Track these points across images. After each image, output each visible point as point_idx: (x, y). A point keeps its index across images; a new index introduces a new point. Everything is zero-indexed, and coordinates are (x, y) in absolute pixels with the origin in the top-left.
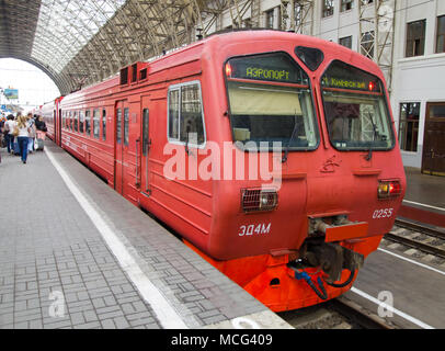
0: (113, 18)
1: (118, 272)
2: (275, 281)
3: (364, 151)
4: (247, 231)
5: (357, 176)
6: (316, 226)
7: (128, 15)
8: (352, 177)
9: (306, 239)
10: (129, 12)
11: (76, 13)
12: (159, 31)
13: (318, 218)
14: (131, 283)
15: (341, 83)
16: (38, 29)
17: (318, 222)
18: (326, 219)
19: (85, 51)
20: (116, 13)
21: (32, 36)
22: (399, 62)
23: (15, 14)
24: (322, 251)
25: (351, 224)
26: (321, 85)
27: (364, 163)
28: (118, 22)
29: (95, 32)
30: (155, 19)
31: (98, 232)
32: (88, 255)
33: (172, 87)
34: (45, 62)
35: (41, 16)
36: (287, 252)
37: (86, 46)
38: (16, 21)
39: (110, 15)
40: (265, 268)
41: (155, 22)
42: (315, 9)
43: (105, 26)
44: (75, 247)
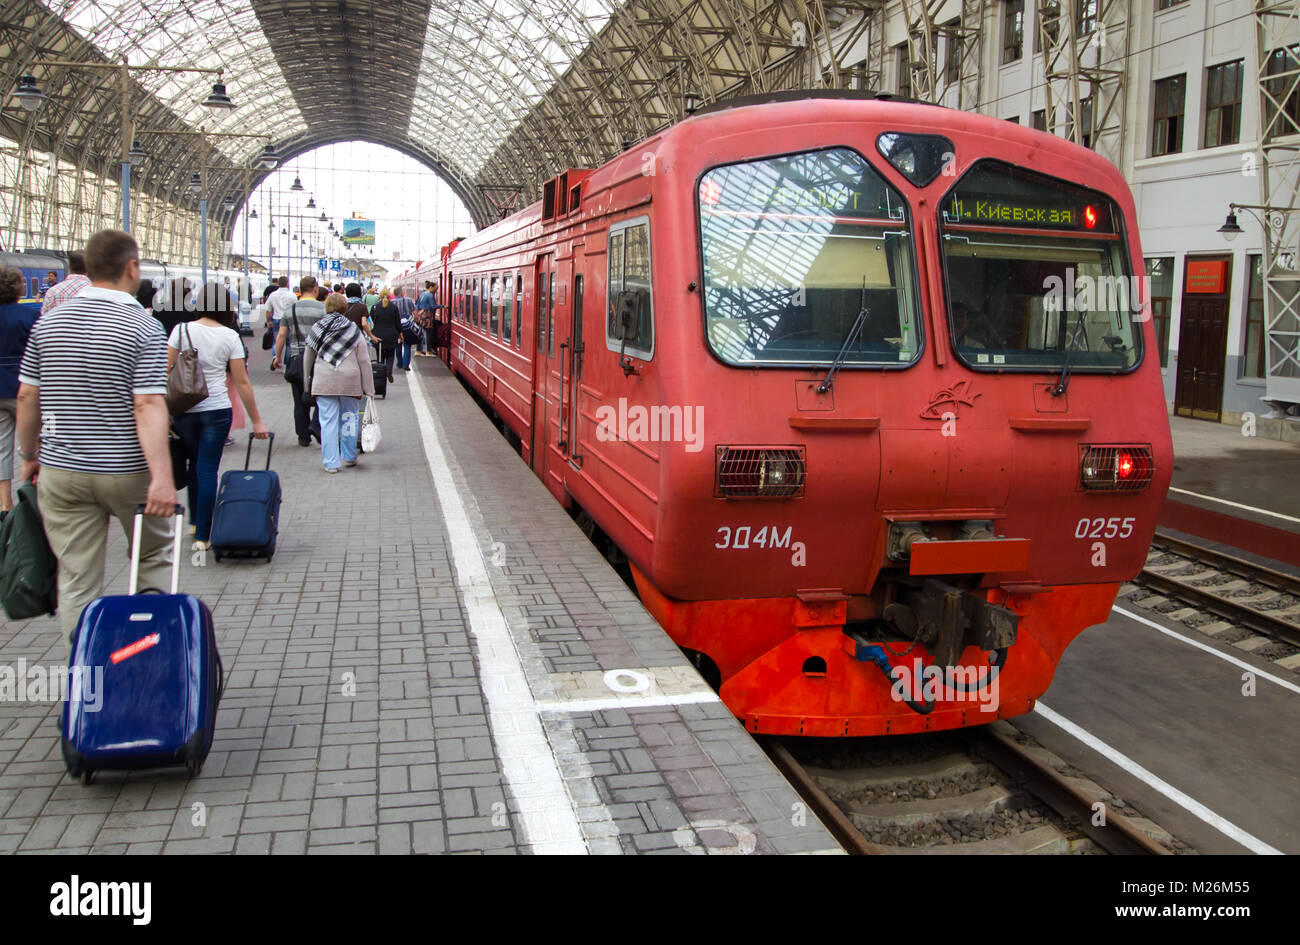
0: (605, 33)
1: (447, 591)
2: (815, 664)
3: (1046, 374)
4: (735, 538)
5: (1021, 431)
6: (903, 541)
7: (642, 24)
8: (1007, 432)
9: (883, 571)
10: (644, 15)
11: (516, 22)
12: (723, 62)
13: (910, 524)
14: (461, 608)
15: (1002, 212)
16: (424, 66)
17: (908, 532)
18: (930, 527)
19: (536, 118)
20: (614, 19)
21: (411, 85)
22: (1137, 168)
23: (371, 33)
24: (924, 601)
25: (992, 539)
26: (940, 220)
27: (1046, 402)
28: (620, 43)
29: (561, 70)
30: (711, 31)
31: (444, 528)
32: (408, 565)
33: (617, 229)
34: (444, 150)
35: (431, 35)
36: (839, 595)
37: (539, 107)
38: (371, 49)
39: (598, 26)
40: (790, 630)
41: (711, 39)
42: (988, 45)
43: (586, 53)
44: (387, 549)
